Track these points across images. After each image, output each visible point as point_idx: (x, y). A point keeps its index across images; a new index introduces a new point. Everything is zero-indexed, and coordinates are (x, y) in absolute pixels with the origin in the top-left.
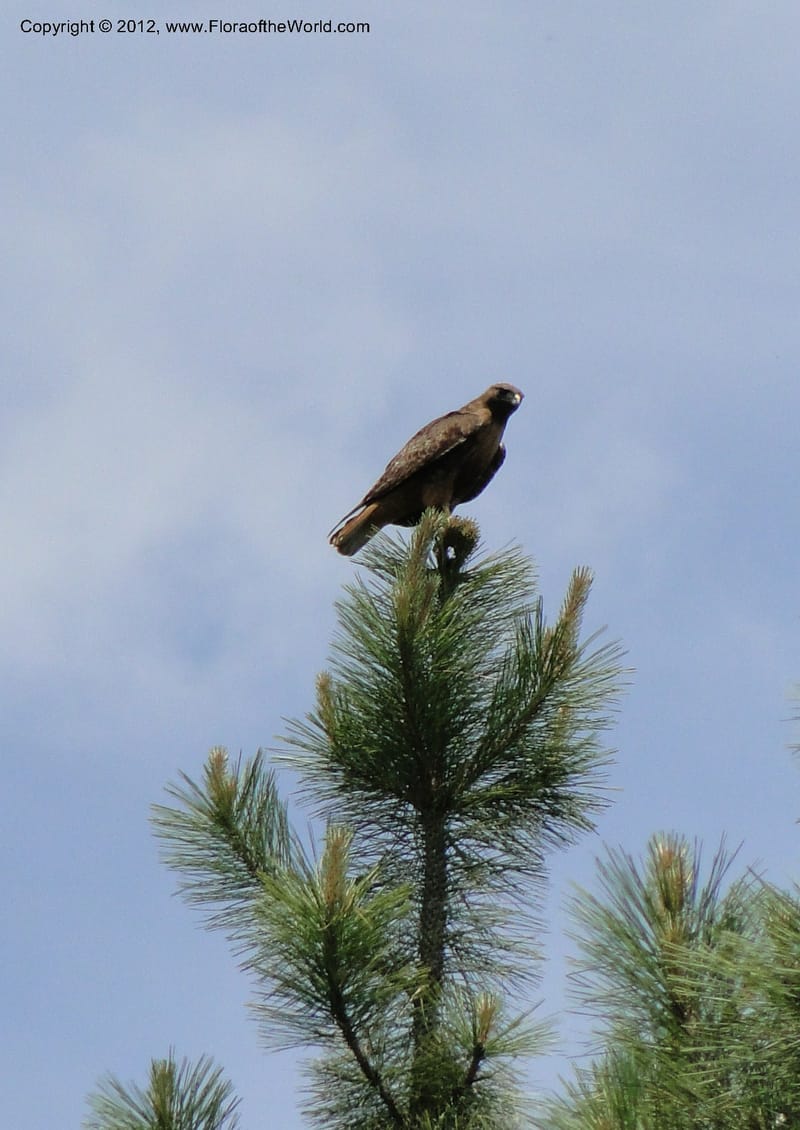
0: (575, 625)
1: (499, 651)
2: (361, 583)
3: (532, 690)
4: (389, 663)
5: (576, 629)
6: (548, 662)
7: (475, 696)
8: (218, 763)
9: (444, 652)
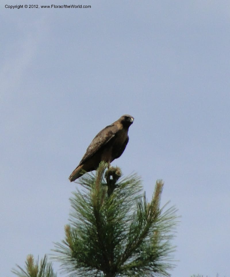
0: (158, 201)
1: (131, 213)
2: (78, 191)
3: (144, 226)
4: (91, 220)
5: (159, 203)
6: (149, 215)
7: (123, 229)
8: (30, 261)
9: (111, 215)
